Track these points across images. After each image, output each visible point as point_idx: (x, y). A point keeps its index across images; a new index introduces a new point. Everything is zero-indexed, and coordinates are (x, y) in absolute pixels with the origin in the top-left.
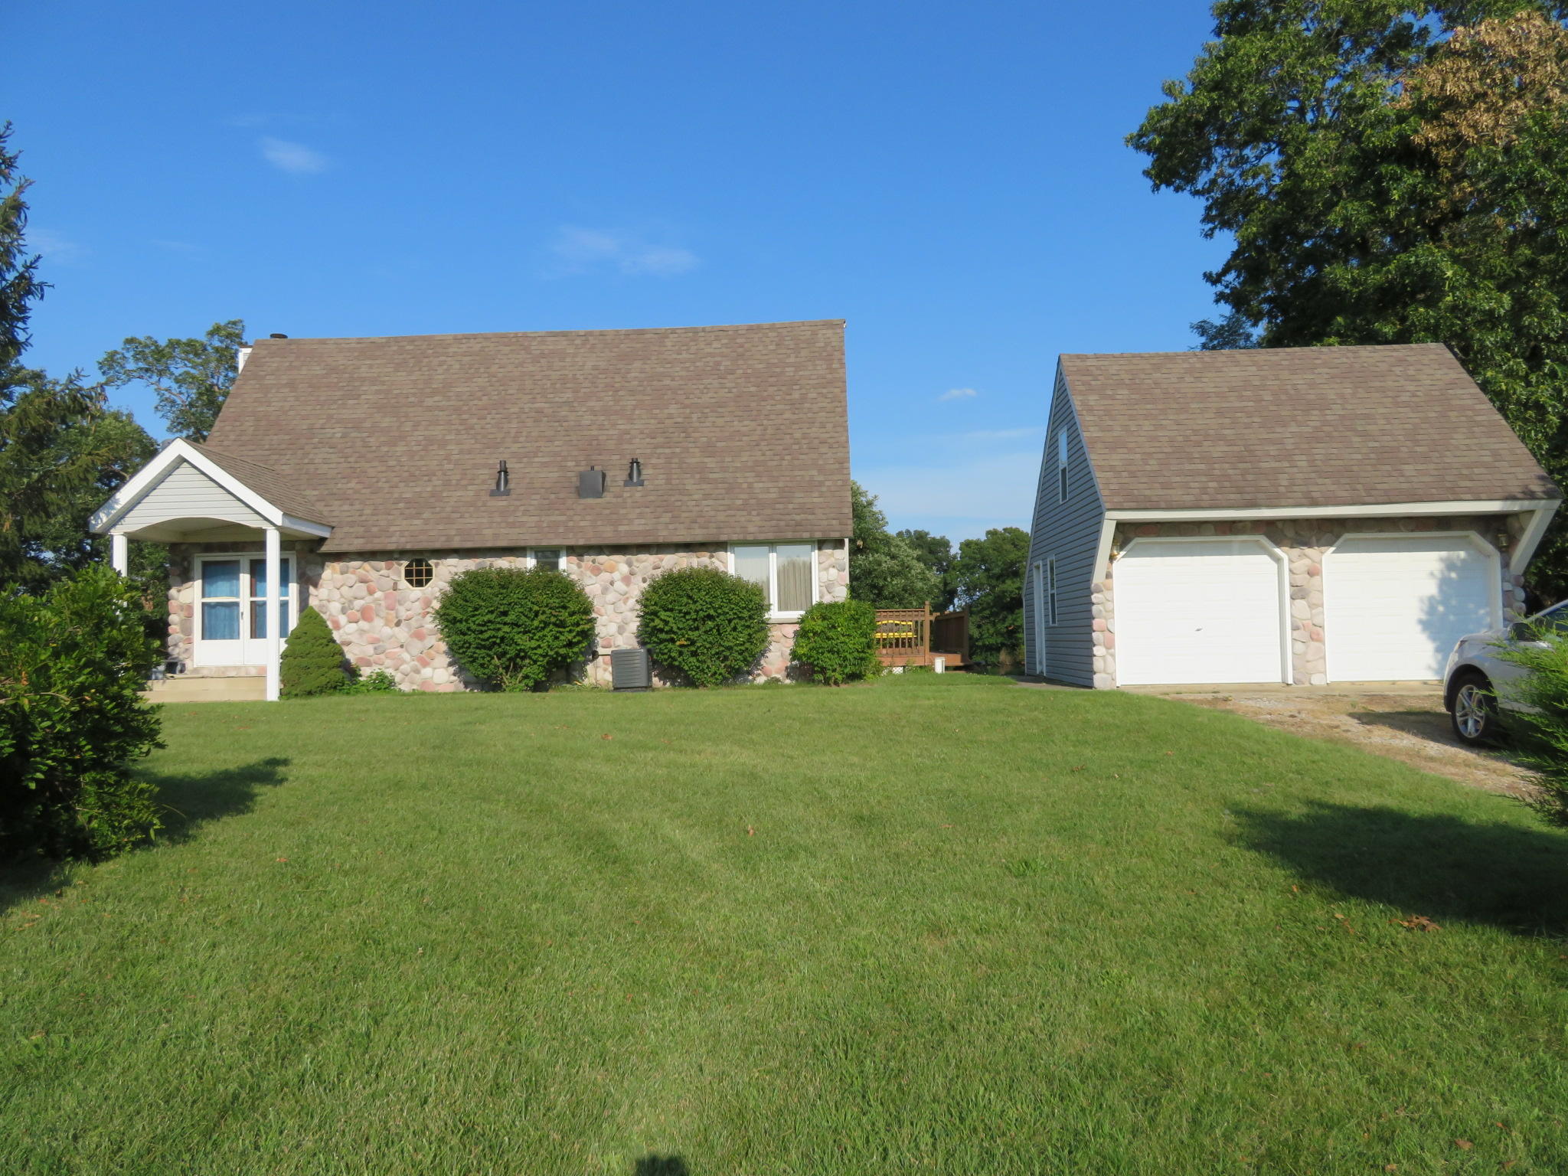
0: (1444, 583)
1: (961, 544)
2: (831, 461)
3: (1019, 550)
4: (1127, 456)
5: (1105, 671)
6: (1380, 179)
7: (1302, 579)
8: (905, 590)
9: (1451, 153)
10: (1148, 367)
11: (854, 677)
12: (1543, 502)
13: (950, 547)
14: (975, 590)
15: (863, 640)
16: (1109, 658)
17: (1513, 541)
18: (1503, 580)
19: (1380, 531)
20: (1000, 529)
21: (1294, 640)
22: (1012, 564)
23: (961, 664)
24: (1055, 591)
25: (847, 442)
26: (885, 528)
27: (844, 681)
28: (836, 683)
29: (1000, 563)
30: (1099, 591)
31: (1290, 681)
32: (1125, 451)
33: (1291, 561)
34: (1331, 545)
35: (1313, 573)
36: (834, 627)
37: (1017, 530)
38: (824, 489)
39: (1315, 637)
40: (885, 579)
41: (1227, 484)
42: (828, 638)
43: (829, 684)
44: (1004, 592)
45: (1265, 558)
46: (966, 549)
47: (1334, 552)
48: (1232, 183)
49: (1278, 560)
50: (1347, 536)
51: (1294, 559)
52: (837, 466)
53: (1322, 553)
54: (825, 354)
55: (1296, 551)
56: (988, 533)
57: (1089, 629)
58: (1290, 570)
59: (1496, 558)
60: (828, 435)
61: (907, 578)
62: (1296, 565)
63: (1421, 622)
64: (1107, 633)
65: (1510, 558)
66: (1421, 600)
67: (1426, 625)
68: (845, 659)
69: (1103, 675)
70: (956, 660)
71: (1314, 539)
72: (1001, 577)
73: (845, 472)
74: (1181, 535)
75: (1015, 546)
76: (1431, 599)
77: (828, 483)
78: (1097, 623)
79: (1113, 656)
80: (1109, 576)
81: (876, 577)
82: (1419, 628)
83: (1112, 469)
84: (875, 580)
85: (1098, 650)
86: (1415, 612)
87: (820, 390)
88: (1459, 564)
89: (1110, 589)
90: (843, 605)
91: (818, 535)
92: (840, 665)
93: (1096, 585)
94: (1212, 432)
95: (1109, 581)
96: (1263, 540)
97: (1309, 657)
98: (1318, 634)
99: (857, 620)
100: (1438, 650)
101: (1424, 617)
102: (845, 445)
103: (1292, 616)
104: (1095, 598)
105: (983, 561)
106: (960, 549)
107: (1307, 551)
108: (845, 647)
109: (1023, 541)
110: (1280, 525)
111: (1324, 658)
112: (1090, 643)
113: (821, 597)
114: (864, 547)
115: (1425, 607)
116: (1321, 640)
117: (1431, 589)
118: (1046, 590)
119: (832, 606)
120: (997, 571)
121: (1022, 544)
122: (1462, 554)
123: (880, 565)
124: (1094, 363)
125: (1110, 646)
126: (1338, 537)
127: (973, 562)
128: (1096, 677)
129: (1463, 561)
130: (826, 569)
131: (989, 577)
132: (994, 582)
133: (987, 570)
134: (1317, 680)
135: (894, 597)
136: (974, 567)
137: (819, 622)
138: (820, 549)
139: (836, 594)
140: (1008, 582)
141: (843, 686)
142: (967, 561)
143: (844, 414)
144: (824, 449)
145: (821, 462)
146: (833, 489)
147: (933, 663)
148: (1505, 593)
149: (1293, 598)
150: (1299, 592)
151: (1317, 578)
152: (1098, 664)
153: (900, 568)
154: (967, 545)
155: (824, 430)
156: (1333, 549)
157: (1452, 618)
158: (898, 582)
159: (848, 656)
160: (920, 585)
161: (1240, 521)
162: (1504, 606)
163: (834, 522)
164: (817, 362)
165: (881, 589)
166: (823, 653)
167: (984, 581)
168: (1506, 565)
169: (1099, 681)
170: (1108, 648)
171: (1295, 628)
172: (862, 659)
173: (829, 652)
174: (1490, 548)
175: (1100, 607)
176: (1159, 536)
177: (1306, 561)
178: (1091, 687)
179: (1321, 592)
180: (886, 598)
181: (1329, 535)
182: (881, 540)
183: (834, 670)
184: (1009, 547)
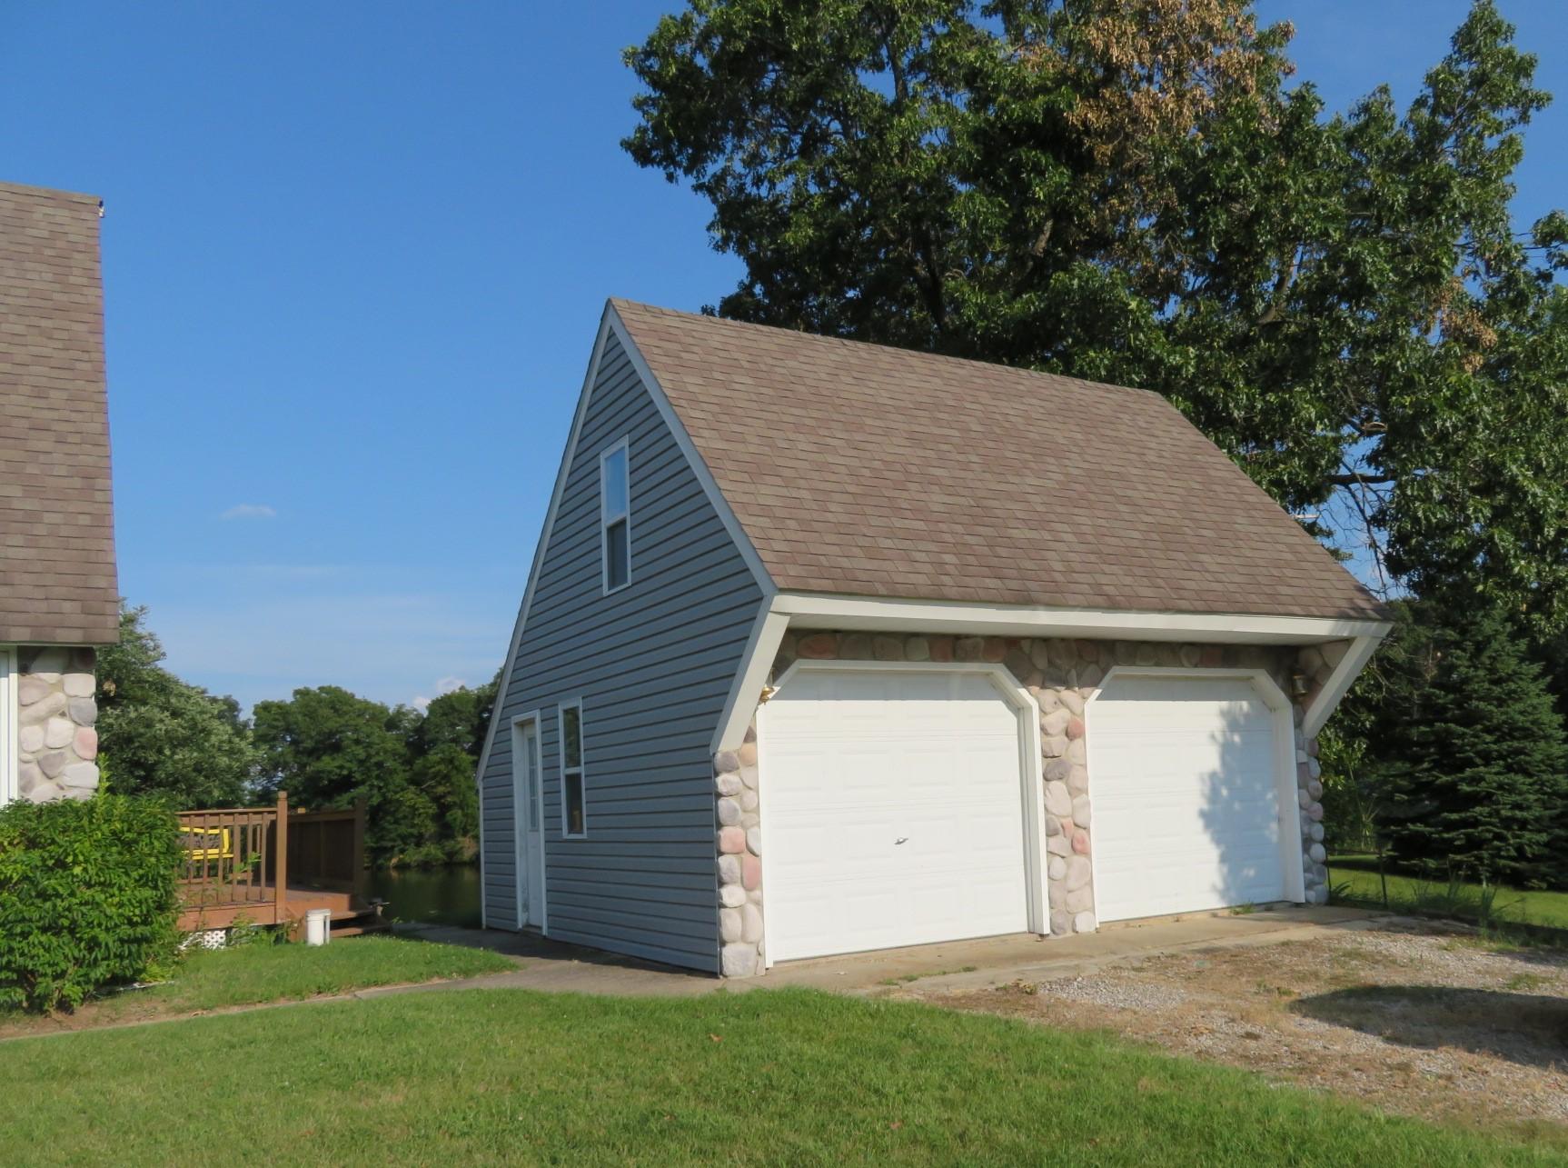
0: (1227, 749)
1: (256, 707)
2: (63, 471)
3: (340, 716)
4: (784, 492)
5: (743, 938)
6: (1015, 170)
7: (1058, 743)
8: (198, 769)
9: (1108, 149)
10: (774, 348)
11: (113, 985)
12: (1375, 625)
13: (239, 711)
14: (275, 769)
15: (147, 893)
16: (752, 908)
17: (1313, 685)
18: (1298, 747)
19: (1157, 665)
20: (314, 687)
21: (1050, 853)
22: (331, 734)
23: (352, 914)
24: (581, 770)
25: (105, 433)
26: (160, 664)
27: (87, 998)
28: (65, 1006)
29: (313, 733)
30: (731, 769)
31: (1047, 930)
32: (779, 481)
33: (1043, 712)
34: (1095, 684)
35: (1073, 733)
36: (61, 864)
37: (337, 690)
38: (40, 530)
39: (1078, 847)
40: (160, 751)
41: (971, 560)
42: (44, 896)
43: (42, 1012)
44: (319, 772)
45: (998, 706)
46: (264, 714)
47: (1099, 698)
48: (741, 188)
49: (1018, 709)
50: (1117, 670)
51: (1048, 709)
52: (77, 482)
53: (1084, 698)
54: (48, 252)
55: (1049, 695)
56: (297, 692)
57: (712, 850)
58: (1043, 729)
59: (1287, 711)
60: (55, 415)
61: (202, 750)
62: (1049, 719)
63: (1203, 814)
64: (746, 856)
65: (1305, 713)
66: (1202, 780)
67: (1209, 818)
68: (93, 944)
69: (741, 947)
70: (340, 905)
71: (1073, 672)
72: (315, 753)
73: (99, 496)
74: (875, 657)
75: (336, 711)
76: (1213, 775)
77: (48, 518)
78: (728, 836)
79: (759, 904)
80: (750, 737)
81: (143, 747)
82: (1200, 824)
83: (766, 510)
84: (141, 753)
85: (731, 895)
86: (1195, 800)
87: (36, 321)
88: (1242, 720)
89: (752, 764)
90: (91, 808)
91: (21, 635)
92: (78, 962)
93: (726, 755)
94: (914, 469)
95: (749, 746)
96: (1001, 673)
97: (1072, 884)
98: (1083, 842)
99: (128, 845)
100: (1224, 859)
101: (1206, 807)
102: (100, 440)
103: (1046, 809)
104: (724, 782)
105: (288, 730)
106: (255, 713)
107: (1066, 694)
108: (94, 915)
109: (346, 704)
110: (1026, 646)
111: (1090, 883)
112: (716, 880)
113: (24, 788)
114: (118, 695)
115: (1207, 790)
116: (1086, 853)
117: (1211, 760)
118: (551, 767)
119: (53, 812)
120: (309, 744)
121: (345, 708)
122: (1245, 705)
123: (149, 725)
124: (676, 322)
125: (751, 883)
126: (1105, 672)
127: (273, 732)
128: (728, 952)
129: (1247, 716)
130: (42, 720)
131: (297, 752)
132: (305, 759)
133: (294, 742)
134: (1086, 924)
135: (176, 781)
136: (274, 739)
137: (17, 853)
138: (23, 670)
139: (66, 781)
140: (326, 759)
141: (84, 1012)
142: (263, 729)
143: (97, 374)
144: (45, 443)
145: (31, 469)
146: (64, 531)
147: (302, 924)
148: (1301, 766)
149: (1046, 779)
150: (1056, 769)
151: (1078, 741)
152: (730, 923)
153: (188, 733)
154: (264, 709)
155: (42, 403)
156: (1098, 692)
157: (1237, 806)
158: (186, 756)
159: (102, 937)
160: (224, 761)
161: (967, 637)
162: (1299, 787)
163: (67, 606)
164: (29, 265)
165: (150, 769)
166: (25, 935)
167: (290, 758)
168: (1299, 724)
169: (732, 956)
170: (748, 889)
171: (1051, 833)
172: (139, 941)
173: (44, 930)
174: (1279, 697)
175: (733, 802)
176: (839, 657)
177: (1063, 713)
178: (714, 973)
179: (1084, 766)
180: (160, 784)
181: (1092, 668)
182: (151, 684)
183: (60, 975)
184: (327, 712)
